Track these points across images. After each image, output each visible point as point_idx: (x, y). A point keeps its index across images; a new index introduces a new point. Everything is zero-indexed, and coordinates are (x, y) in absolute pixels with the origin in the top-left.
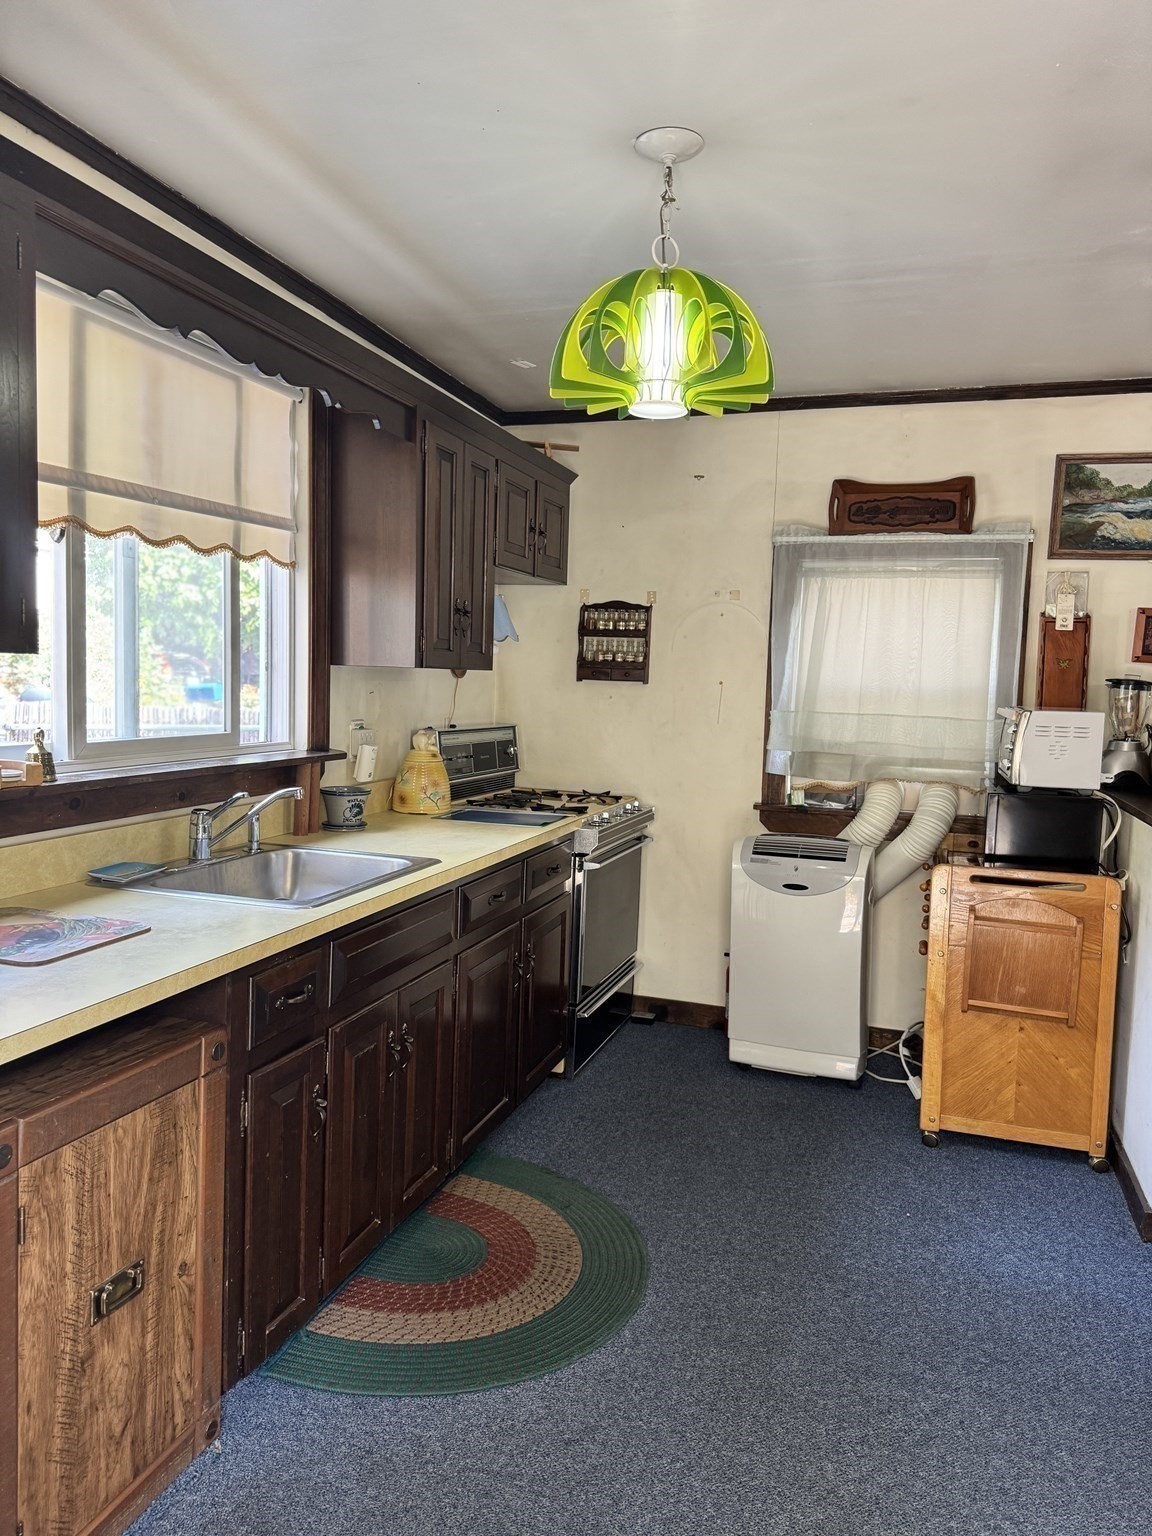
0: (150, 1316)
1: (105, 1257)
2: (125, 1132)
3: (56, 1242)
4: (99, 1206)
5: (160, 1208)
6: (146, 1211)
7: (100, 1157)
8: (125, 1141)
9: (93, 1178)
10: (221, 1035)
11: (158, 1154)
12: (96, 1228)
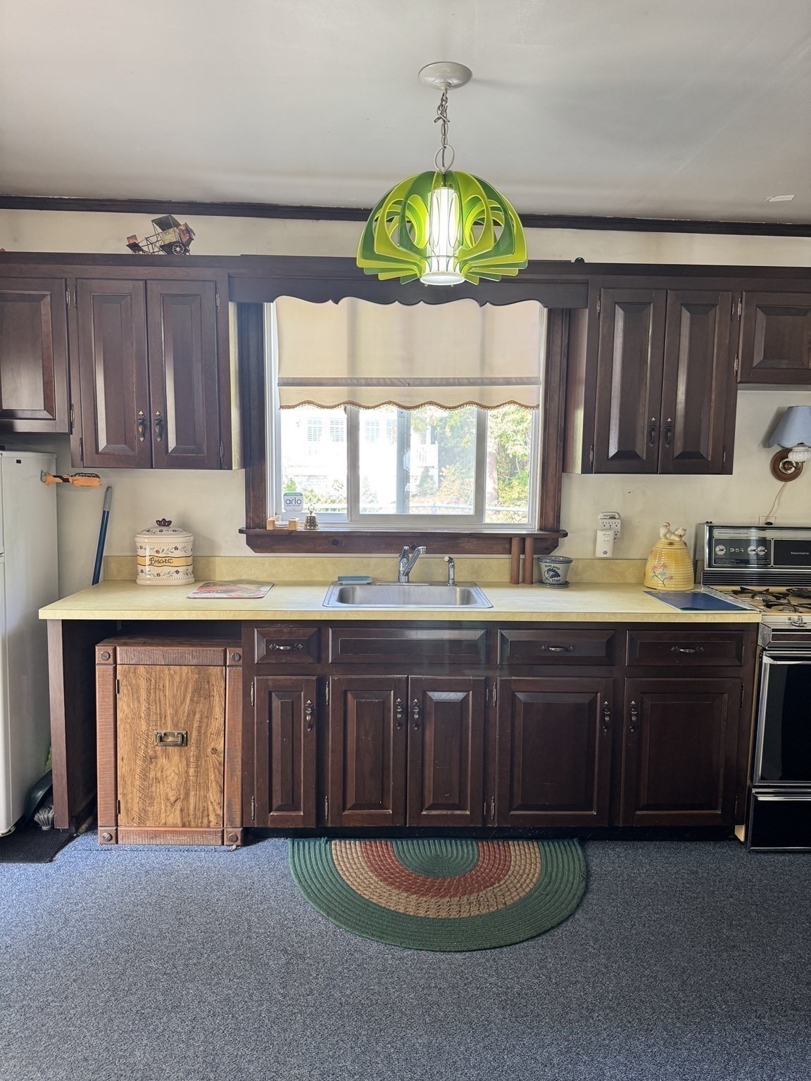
0: (192, 760)
1: (163, 721)
2: (175, 672)
3: (136, 702)
4: (159, 698)
5: (198, 716)
6: (189, 714)
7: (160, 678)
8: (175, 676)
9: (156, 685)
10: (240, 651)
11: (197, 691)
12: (158, 706)
